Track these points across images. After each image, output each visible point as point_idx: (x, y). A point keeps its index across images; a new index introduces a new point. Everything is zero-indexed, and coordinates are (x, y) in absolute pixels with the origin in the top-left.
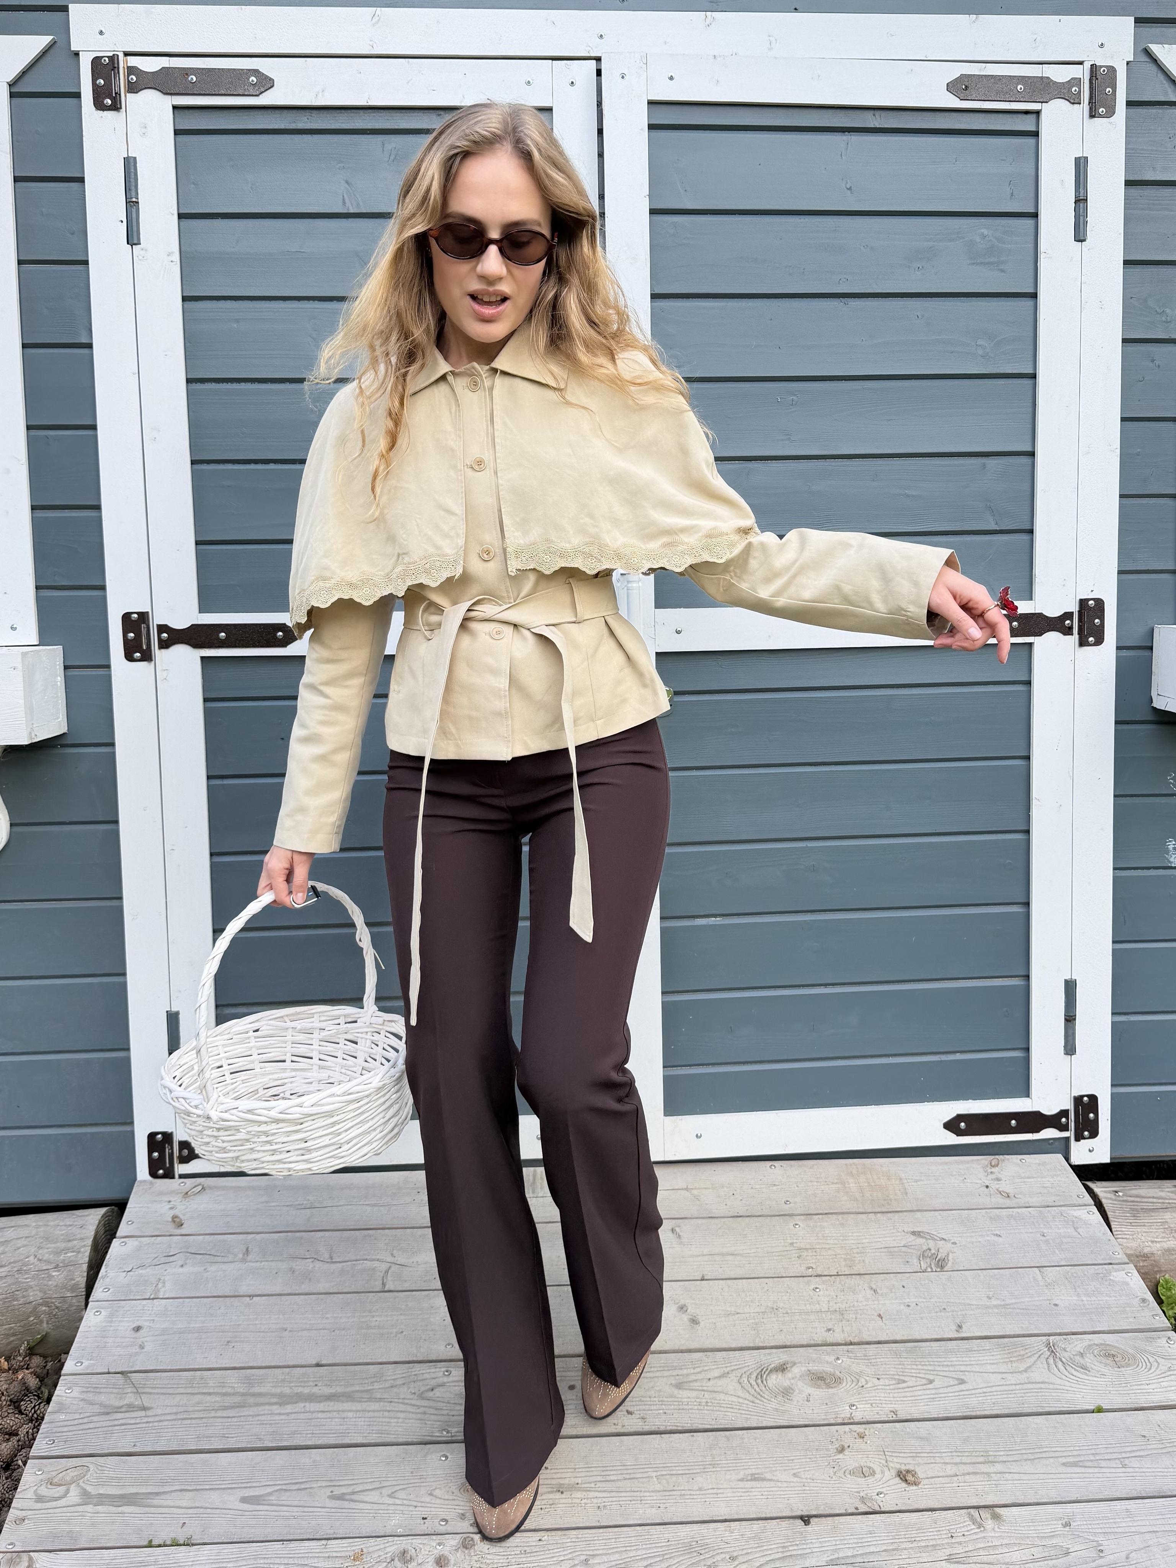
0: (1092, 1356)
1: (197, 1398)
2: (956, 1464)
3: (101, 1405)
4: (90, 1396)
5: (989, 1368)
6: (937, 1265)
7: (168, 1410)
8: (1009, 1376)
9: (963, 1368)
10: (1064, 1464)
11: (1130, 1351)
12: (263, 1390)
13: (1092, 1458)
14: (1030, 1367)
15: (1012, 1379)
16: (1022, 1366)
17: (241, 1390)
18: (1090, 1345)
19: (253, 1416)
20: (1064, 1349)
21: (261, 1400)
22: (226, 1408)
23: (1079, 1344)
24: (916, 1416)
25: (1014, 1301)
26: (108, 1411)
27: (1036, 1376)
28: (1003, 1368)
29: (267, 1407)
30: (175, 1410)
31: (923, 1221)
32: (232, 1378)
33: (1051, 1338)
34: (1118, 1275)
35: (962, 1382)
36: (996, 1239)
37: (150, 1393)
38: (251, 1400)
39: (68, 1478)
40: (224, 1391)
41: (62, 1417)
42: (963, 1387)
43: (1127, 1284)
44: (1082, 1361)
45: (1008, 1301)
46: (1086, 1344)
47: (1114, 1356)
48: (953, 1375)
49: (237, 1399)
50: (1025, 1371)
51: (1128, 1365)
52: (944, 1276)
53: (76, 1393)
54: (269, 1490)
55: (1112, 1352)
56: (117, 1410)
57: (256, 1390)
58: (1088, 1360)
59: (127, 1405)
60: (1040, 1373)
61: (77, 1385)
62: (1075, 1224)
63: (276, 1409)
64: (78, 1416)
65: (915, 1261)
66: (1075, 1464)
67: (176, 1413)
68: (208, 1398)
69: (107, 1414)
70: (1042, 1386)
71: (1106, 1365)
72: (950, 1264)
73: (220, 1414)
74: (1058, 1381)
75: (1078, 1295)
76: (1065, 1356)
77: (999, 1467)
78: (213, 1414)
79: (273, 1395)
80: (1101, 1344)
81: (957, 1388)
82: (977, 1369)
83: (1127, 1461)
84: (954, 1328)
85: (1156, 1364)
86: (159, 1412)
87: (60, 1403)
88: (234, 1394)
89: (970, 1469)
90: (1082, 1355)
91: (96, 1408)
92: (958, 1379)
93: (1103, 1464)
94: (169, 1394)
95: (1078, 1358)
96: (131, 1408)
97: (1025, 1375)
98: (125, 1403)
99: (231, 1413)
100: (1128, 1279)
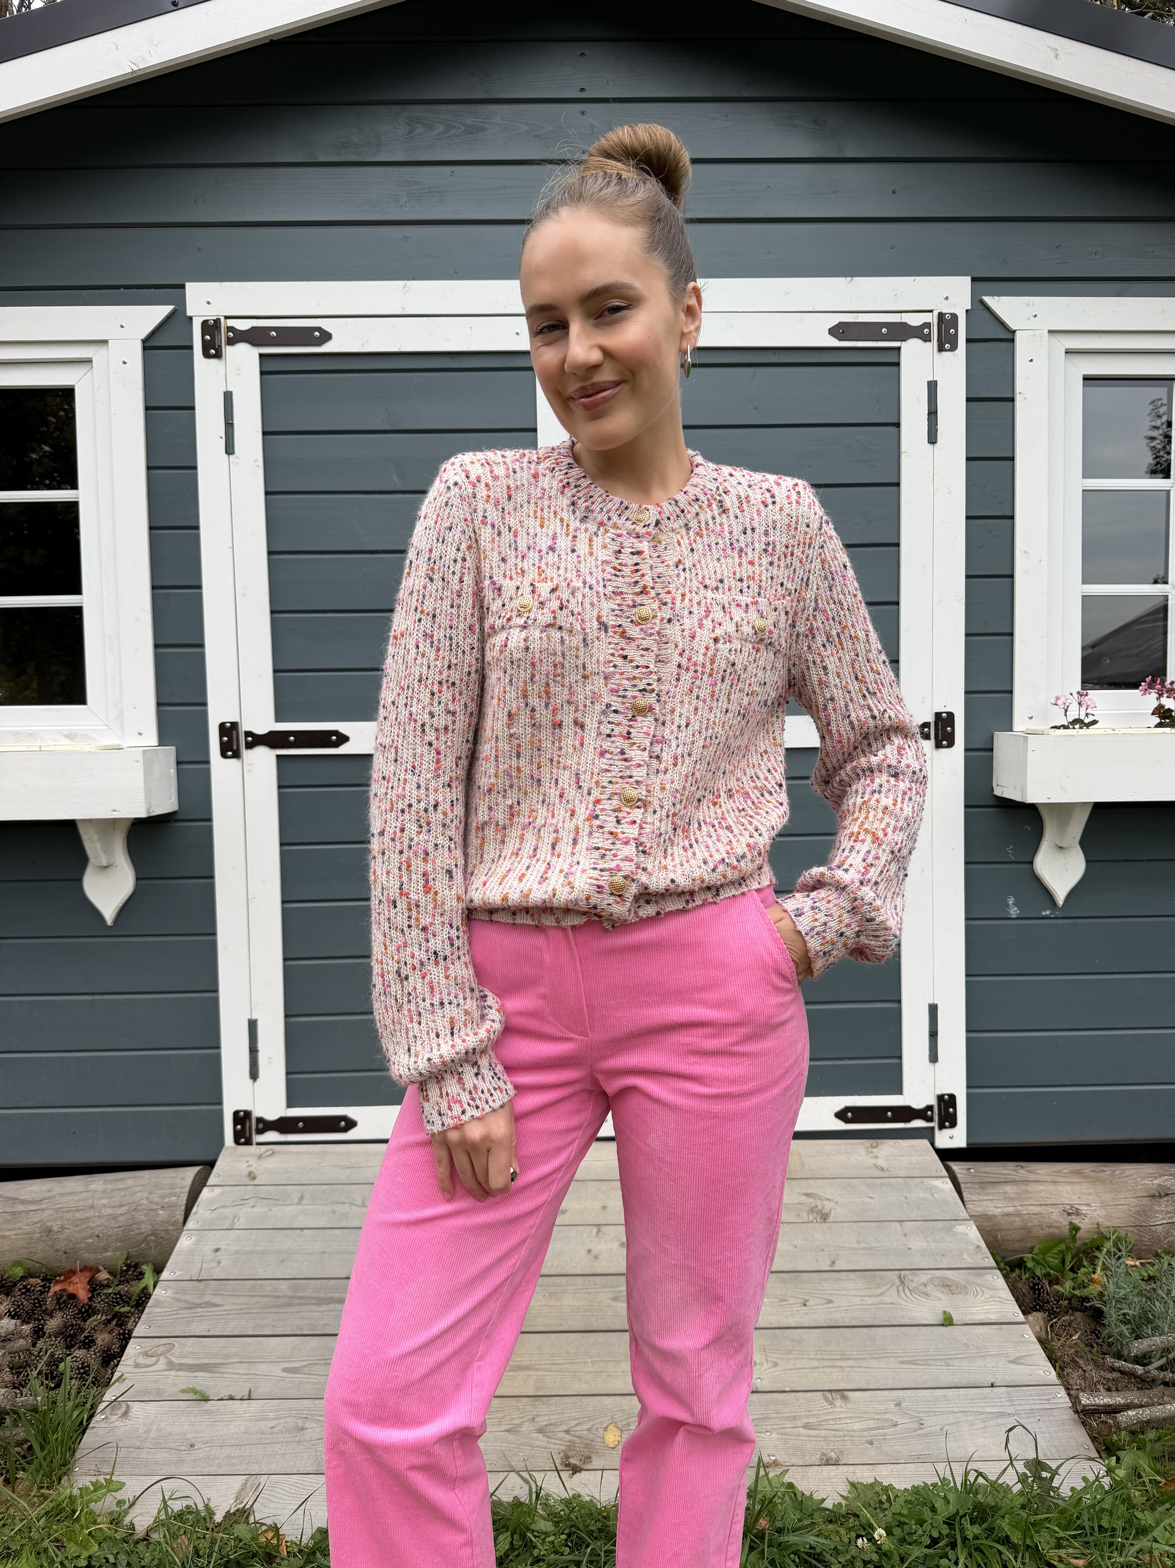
0: (933, 1286)
1: (256, 1299)
2: (819, 1359)
3: (187, 1302)
4: (179, 1296)
5: (853, 1293)
6: (822, 1218)
7: (235, 1307)
8: (867, 1299)
9: (832, 1292)
10: (901, 1362)
11: (963, 1282)
12: (305, 1294)
13: (923, 1358)
14: (884, 1292)
15: (869, 1301)
16: (878, 1292)
17: (290, 1294)
18: (932, 1279)
19: (297, 1312)
20: (912, 1281)
21: (303, 1301)
22: (276, 1307)
23: (924, 1277)
24: (793, 1325)
25: (877, 1245)
26: (192, 1306)
27: (888, 1299)
28: (863, 1293)
29: (307, 1307)
30: (239, 1307)
31: (814, 1187)
32: (283, 1286)
33: (903, 1273)
34: (960, 1228)
35: (830, 1302)
36: (869, 1200)
37: (223, 1295)
38: (296, 1301)
39: (159, 1352)
40: (277, 1294)
41: (158, 1310)
42: (830, 1305)
43: (967, 1235)
44: (924, 1289)
45: (873, 1245)
46: (929, 1277)
47: (949, 1286)
48: (825, 1297)
49: (286, 1300)
50: (880, 1295)
51: (960, 1293)
52: (825, 1225)
53: (169, 1293)
54: (304, 1363)
55: (948, 1283)
56: (198, 1306)
57: (300, 1294)
58: (930, 1289)
59: (206, 1303)
60: (892, 1296)
61: (170, 1288)
62: (932, 1190)
63: (314, 1308)
64: (169, 1310)
65: (805, 1215)
66: (910, 1362)
67: (241, 1309)
68: (265, 1299)
69: (191, 1308)
70: (892, 1306)
71: (942, 1292)
72: (831, 1217)
73: (273, 1310)
74: (904, 1303)
75: (928, 1242)
76: (912, 1285)
77: (851, 1363)
78: (267, 1311)
79: (312, 1298)
80: (941, 1277)
81: (826, 1306)
82: (843, 1292)
83: (950, 1361)
84: (829, 1263)
85: (981, 1293)
86: (228, 1307)
87: (157, 1301)
88: (284, 1297)
89: (829, 1363)
90: (925, 1285)
91: (183, 1305)
92: (827, 1300)
93: (932, 1362)
94: (237, 1296)
95: (923, 1288)
96: (209, 1304)
97: (878, 1299)
98: (205, 1300)
99: (281, 1310)
100: (968, 1232)
